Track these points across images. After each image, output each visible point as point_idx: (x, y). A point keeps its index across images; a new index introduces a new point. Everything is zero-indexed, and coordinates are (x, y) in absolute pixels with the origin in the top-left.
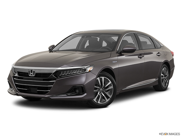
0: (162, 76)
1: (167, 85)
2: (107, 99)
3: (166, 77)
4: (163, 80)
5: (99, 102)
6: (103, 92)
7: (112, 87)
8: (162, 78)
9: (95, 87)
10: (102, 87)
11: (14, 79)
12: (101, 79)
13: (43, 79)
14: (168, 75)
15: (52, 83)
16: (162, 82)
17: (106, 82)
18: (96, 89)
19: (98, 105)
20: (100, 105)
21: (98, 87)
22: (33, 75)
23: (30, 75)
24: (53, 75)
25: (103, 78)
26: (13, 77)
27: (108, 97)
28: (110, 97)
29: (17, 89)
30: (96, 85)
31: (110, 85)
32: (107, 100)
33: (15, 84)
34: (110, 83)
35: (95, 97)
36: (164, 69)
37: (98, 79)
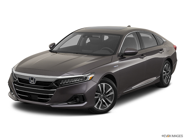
0: (164, 73)
1: (169, 81)
2: (108, 104)
3: (168, 73)
4: (165, 76)
5: (100, 109)
6: (104, 98)
7: (113, 93)
8: (164, 75)
9: (96, 93)
10: (103, 93)
11: (14, 85)
12: (102, 86)
13: (44, 87)
14: (170, 71)
15: (53, 92)
16: (164, 79)
17: (107, 88)
18: (97, 95)
19: (99, 111)
20: (101, 111)
21: (99, 94)
22: (33, 82)
23: (31, 82)
24: (54, 84)
25: (104, 84)
26: (13, 82)
27: (108, 103)
28: (111, 102)
29: (18, 95)
30: (97, 92)
31: (111, 91)
32: (108, 106)
33: (16, 90)
34: (111, 88)
35: (96, 103)
36: (166, 65)
37: (99, 85)
